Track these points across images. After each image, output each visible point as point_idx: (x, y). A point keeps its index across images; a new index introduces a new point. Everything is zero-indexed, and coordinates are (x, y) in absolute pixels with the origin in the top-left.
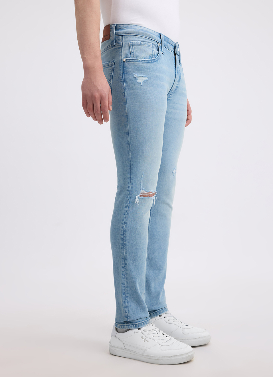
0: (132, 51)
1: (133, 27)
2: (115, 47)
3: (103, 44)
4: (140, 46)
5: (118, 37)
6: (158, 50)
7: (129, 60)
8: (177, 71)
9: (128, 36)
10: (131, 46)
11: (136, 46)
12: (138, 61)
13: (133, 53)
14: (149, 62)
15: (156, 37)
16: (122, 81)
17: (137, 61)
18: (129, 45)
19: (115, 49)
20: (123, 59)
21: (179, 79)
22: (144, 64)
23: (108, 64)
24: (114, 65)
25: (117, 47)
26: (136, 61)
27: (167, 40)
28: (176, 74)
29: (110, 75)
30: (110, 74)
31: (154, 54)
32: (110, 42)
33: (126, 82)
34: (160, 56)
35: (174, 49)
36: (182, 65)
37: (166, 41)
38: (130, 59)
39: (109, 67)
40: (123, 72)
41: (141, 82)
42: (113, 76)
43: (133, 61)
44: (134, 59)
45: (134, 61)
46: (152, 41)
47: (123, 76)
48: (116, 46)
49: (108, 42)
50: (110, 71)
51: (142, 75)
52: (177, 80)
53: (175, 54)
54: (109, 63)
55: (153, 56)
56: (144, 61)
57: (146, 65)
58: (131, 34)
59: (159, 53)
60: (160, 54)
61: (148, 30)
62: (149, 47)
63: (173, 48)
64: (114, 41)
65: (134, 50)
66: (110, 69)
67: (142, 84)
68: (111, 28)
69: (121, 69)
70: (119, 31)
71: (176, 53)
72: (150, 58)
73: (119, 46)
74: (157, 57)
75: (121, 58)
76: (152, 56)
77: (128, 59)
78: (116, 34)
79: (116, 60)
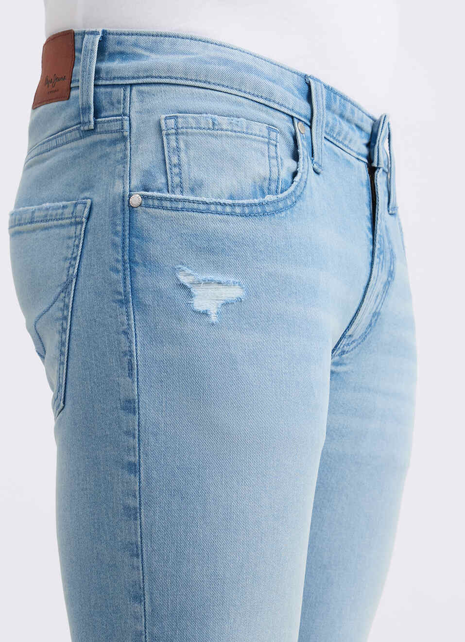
0: (175, 160)
1: (181, 44)
2: (96, 138)
3: (38, 117)
4: (210, 135)
5: (109, 90)
6: (296, 157)
7: (156, 203)
8: (378, 246)
9: (158, 88)
10: (168, 135)
11: (192, 134)
12: (202, 207)
13: (176, 170)
14: (250, 212)
15: (288, 94)
16: (121, 301)
17: (195, 206)
18: (161, 130)
19: (95, 144)
20: (130, 196)
21: (388, 283)
22: (227, 222)
23: (60, 211)
24: (88, 218)
25: (104, 137)
26: (191, 205)
27: (336, 106)
28: (376, 260)
29: (67, 265)
30: (66, 259)
31: (275, 176)
32: (71, 111)
33: (140, 305)
34: (303, 184)
35: (371, 144)
36: (400, 212)
37: (334, 112)
38: (161, 199)
39: (62, 226)
40: (126, 257)
41: (213, 310)
42: (82, 269)
43: (175, 206)
44: (180, 196)
45: (180, 205)
46: (267, 113)
47: (128, 278)
48: (101, 133)
49: (62, 109)
50: (68, 247)
51: (219, 278)
52: (377, 286)
53: (372, 170)
54: (64, 207)
55: (273, 187)
56: (228, 209)
57: (236, 226)
58: (173, 81)
59: (300, 169)
60: (305, 176)
61: (249, 61)
62: (255, 144)
63: (366, 141)
64: (89, 108)
65: (183, 155)
66: (70, 238)
67: (214, 319)
68: (77, 45)
69: (118, 240)
70: (115, 65)
71: (375, 165)
72: (259, 193)
73: (112, 132)
74: (292, 188)
75: (118, 188)
76: (266, 184)
77: (153, 198)
78: (103, 75)
79: (97, 199)
